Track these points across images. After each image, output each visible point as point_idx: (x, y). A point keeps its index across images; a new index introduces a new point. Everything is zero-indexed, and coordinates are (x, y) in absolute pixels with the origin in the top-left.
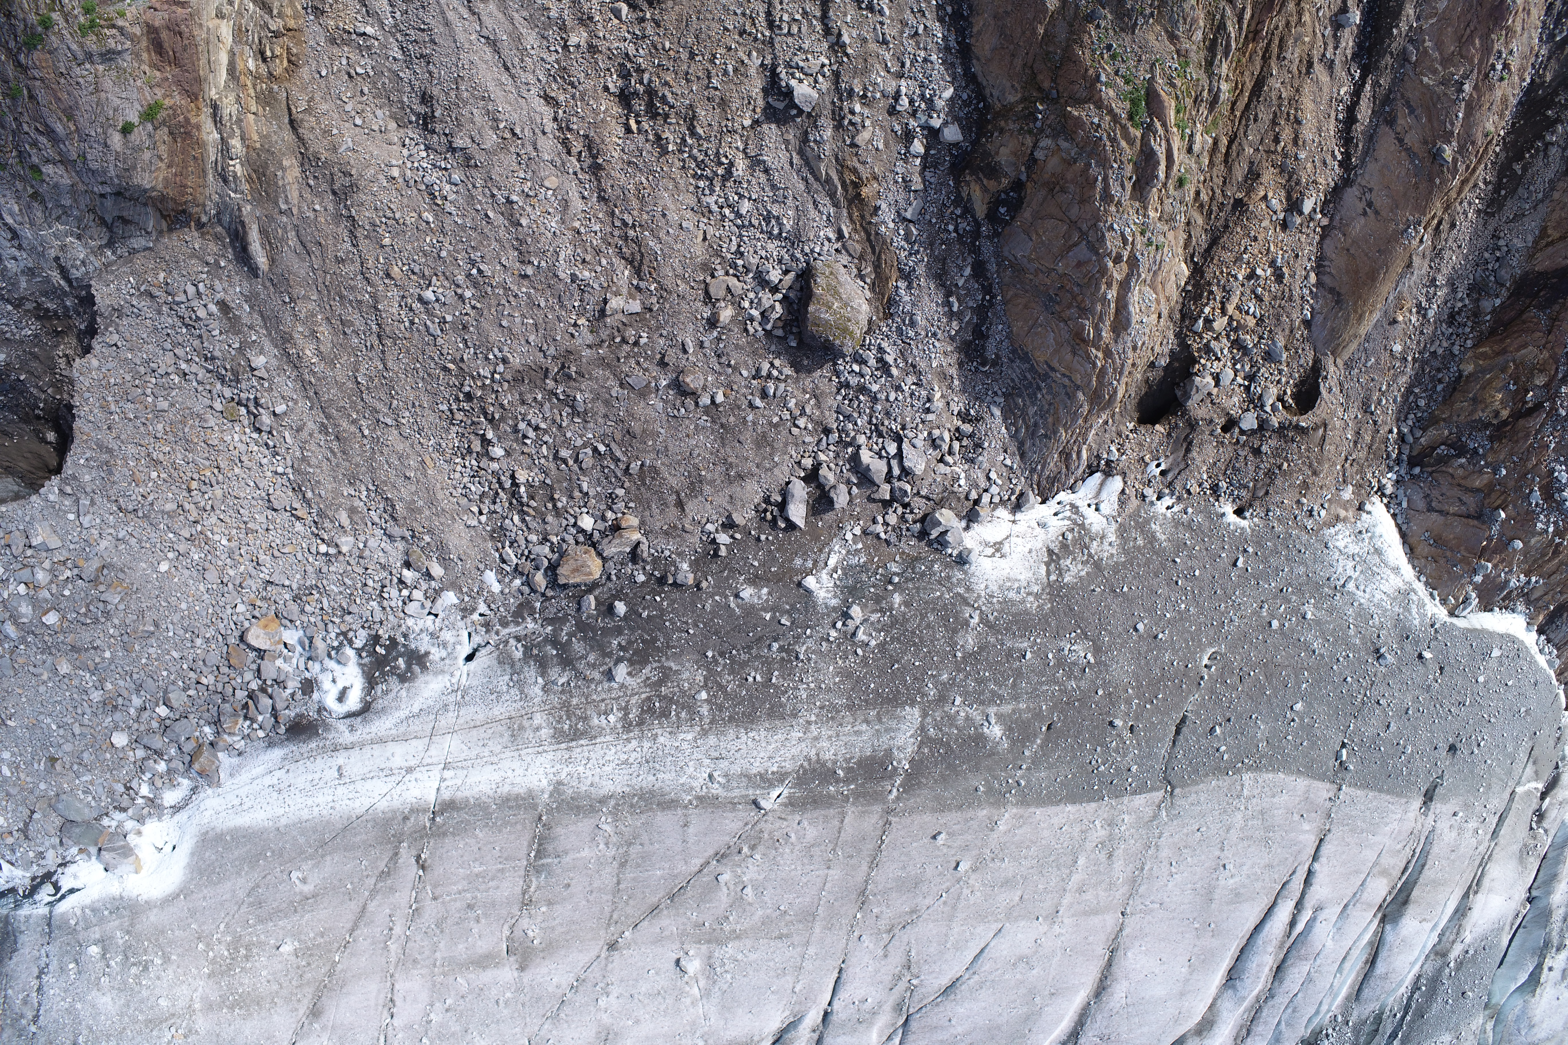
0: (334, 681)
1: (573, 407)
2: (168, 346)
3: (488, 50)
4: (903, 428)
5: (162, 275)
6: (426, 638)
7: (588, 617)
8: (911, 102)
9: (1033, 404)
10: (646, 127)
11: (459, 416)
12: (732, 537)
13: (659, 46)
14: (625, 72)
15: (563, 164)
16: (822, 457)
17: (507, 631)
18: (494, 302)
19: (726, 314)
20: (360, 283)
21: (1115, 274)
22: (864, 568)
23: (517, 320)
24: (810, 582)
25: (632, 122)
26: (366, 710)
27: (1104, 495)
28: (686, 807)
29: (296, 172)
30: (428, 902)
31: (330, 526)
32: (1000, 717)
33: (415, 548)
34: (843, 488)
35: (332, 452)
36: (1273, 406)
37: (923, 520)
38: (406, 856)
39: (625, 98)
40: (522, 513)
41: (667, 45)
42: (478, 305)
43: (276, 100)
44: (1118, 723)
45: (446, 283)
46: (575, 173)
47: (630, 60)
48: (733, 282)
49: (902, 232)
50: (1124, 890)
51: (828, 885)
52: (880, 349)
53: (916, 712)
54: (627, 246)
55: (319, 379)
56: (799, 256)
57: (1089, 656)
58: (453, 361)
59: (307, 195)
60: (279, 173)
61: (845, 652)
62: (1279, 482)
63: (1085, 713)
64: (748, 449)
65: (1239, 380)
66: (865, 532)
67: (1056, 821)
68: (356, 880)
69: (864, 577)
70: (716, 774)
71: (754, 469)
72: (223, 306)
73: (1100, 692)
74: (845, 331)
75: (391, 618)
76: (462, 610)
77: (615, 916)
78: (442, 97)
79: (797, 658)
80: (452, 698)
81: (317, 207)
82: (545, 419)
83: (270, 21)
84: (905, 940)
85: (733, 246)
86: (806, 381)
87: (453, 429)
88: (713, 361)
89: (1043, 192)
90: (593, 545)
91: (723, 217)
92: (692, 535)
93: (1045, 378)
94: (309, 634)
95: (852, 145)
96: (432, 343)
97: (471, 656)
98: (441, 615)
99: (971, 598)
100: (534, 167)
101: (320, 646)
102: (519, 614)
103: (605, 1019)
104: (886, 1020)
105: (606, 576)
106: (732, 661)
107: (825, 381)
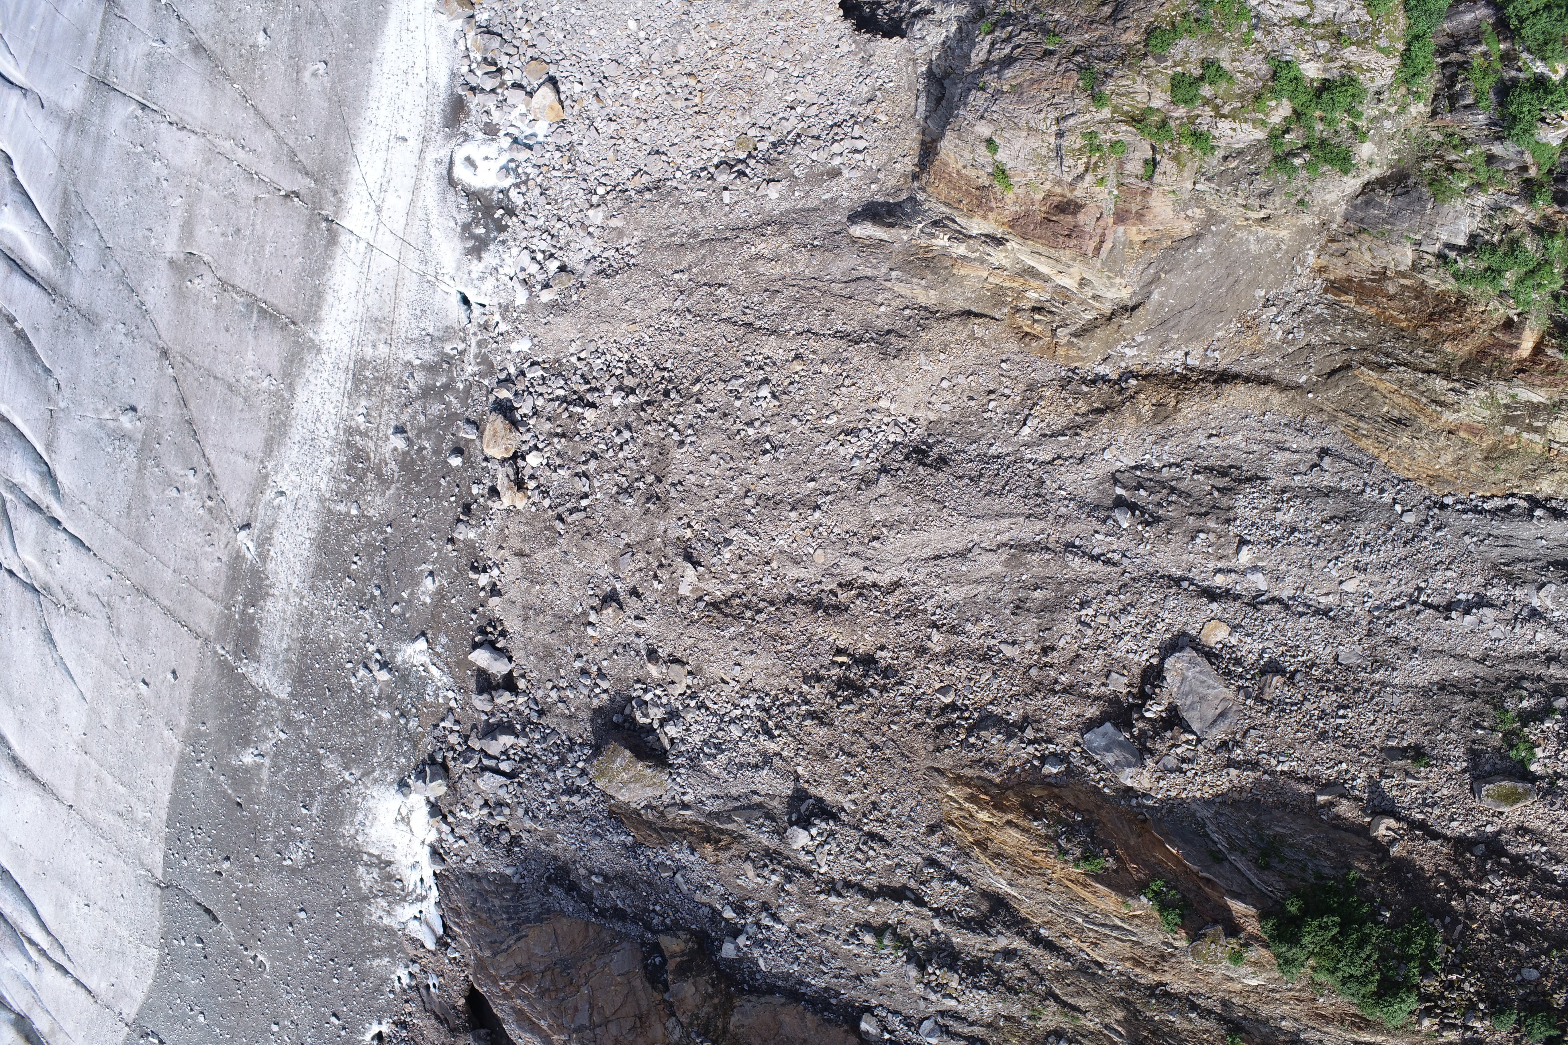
0: (486, 158)
1: (625, 491)
2: (822, 100)
3: (960, 546)
4: (520, 784)
5: (883, 118)
6: (495, 262)
7: (458, 427)
8: (768, 928)
9: (501, 907)
10: (833, 672)
11: (658, 375)
12: (483, 589)
13: (896, 719)
14: (889, 673)
15: (832, 575)
16: (521, 699)
17: (474, 345)
18: (735, 454)
19: (654, 670)
20: (800, 326)
22: (421, 696)
23: (712, 471)
24: (422, 644)
25: (844, 659)
26: (451, 182)
27: (425, 928)
28: (262, 462)
29: (922, 300)
30: (255, 192)
31: (616, 206)
32: (260, 766)
33: (573, 281)
34: (488, 708)
35: (674, 235)
37: (444, 766)
38: (302, 183)
39: (868, 661)
40: (563, 400)
41: (893, 727)
42: (738, 438)
43: (995, 305)
44: (226, 865)
45: (770, 413)
46: (820, 583)
47: (897, 684)
48: (680, 689)
49: (669, 863)
50: (89, 815)
51: (160, 565)
52: (587, 794)
53: (284, 696)
54: (741, 604)
55: (735, 248)
56: (679, 761)
57: (289, 862)
58: (700, 392)
59: (898, 303)
60: (923, 282)
61: (353, 652)
63: (243, 840)
64: (544, 637)
66: (451, 709)
67: (159, 781)
68: (297, 127)
69: (413, 693)
70: (283, 498)
72: (835, 173)
73: (256, 859)
74: (602, 774)
75: (525, 234)
76: (507, 307)
77: (188, 365)
78: (932, 481)
79: (361, 608)
80: (431, 271)
81: (883, 309)
82: (626, 459)
83: (1067, 331)
84: (98, 615)
85: (709, 703)
86: (584, 715)
87: (650, 364)
88: (622, 640)
89: (644, 1009)
90: (515, 457)
91: (736, 706)
92: (495, 553)
93: (515, 929)
94: (536, 147)
95: (748, 858)
96: (724, 377)
97: (465, 301)
98: (510, 284)
99: (368, 780)
100: (839, 545)
101: (522, 155)
102: (484, 360)
103: (107, 326)
104: (40, 573)
105: (486, 459)
106: (377, 548)
107: (581, 731)
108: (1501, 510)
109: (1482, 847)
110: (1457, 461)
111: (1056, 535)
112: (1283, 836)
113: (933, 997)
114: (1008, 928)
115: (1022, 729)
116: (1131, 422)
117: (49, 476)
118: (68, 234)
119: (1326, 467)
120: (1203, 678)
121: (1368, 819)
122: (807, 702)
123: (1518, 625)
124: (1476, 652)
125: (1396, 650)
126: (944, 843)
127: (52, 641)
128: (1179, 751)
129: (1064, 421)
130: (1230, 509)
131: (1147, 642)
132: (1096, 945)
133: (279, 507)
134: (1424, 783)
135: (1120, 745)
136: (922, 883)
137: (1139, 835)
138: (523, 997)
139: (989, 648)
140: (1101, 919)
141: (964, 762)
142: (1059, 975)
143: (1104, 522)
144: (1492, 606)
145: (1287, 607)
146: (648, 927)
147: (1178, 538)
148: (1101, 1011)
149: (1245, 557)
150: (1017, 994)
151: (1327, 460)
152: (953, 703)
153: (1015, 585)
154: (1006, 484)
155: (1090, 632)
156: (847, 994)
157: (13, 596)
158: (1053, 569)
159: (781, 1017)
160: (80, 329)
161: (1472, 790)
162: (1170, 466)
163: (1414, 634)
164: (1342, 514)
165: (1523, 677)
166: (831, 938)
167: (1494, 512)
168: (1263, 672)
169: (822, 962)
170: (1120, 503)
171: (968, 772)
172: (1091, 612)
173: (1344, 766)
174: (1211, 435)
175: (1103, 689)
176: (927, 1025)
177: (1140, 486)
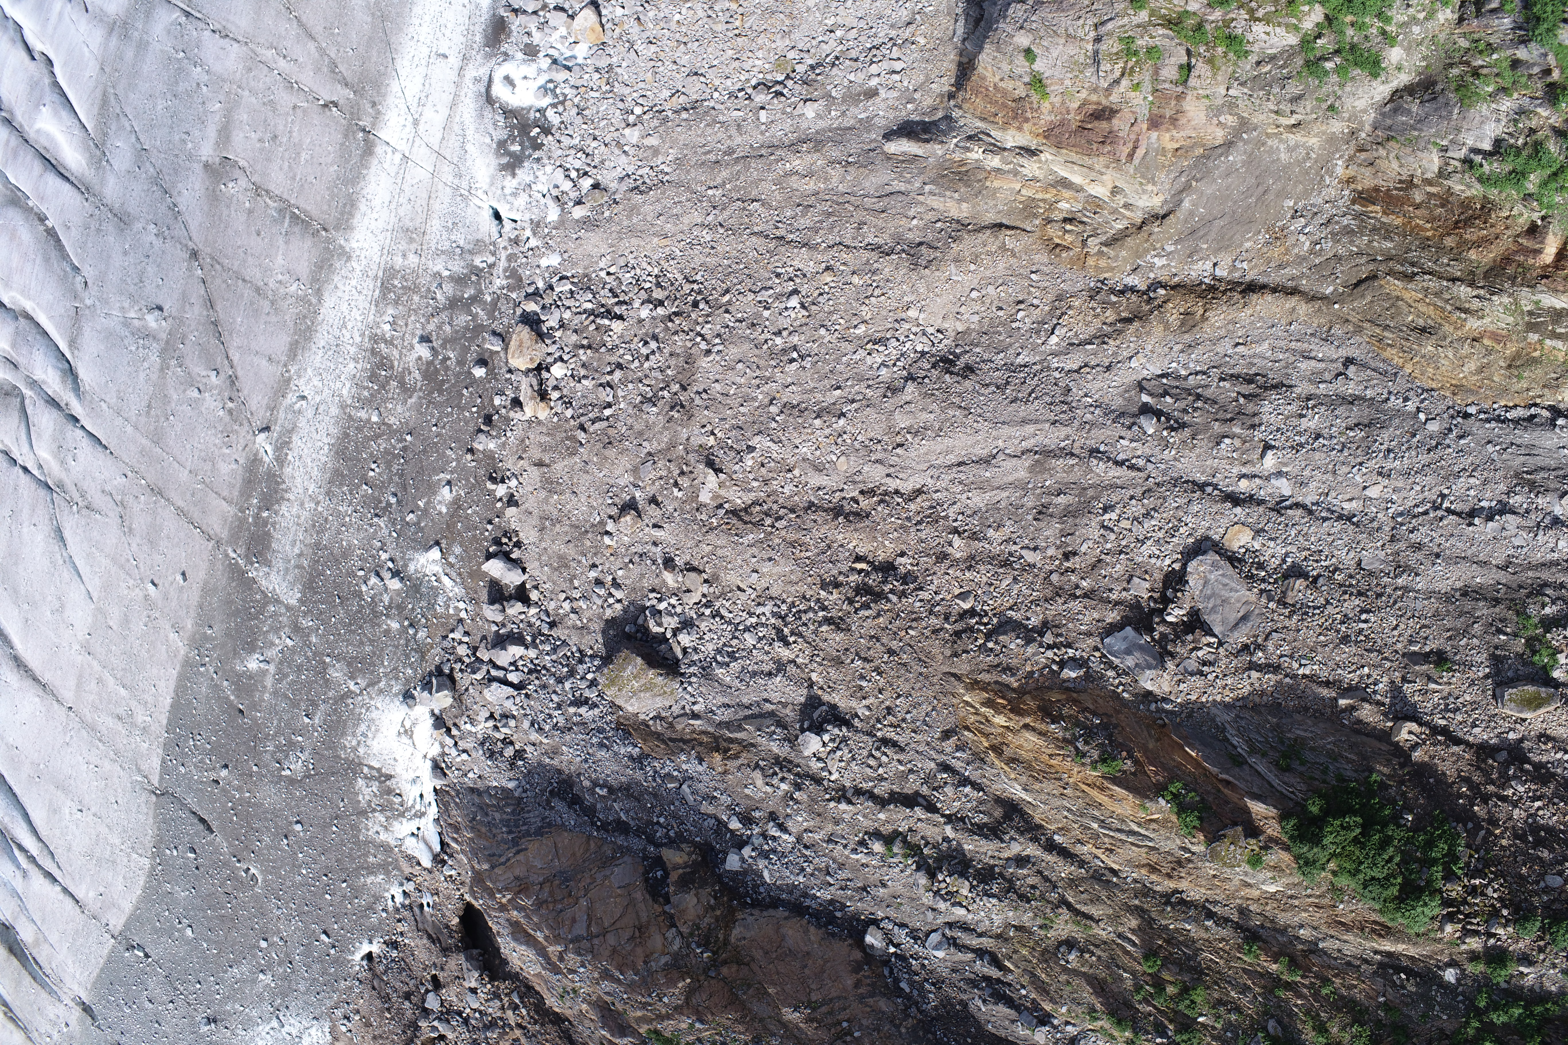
0: (525, 78)
1: (650, 400)
2: (862, 24)
3: (984, 453)
5: (922, 41)
6: (528, 179)
7: (484, 339)
8: (774, 838)
9: (501, 821)
10: (851, 578)
11: (687, 288)
12: (500, 499)
13: (914, 624)
14: (909, 579)
15: (854, 482)
16: (533, 611)
17: (503, 258)
18: (762, 363)
19: (669, 578)
20: (832, 239)
21: (551, 949)
22: (431, 606)
23: (738, 380)
24: (435, 553)
25: (863, 566)
26: (489, 99)
27: (422, 845)
28: (285, 365)
29: (954, 213)
30: (294, 100)
31: (652, 125)
32: (264, 673)
33: (606, 199)
34: (499, 618)
35: (709, 152)
36: (435, 1029)
37: (451, 678)
38: (342, 94)
39: (887, 568)
40: (591, 313)
41: (911, 632)
42: (765, 347)
43: (1026, 218)
44: (224, 773)
45: (798, 323)
46: (842, 490)
47: (916, 589)
48: (695, 597)
49: (675, 773)
50: (88, 717)
51: (176, 465)
52: (595, 706)
53: (293, 602)
54: (761, 512)
55: (771, 164)
56: (691, 670)
57: (288, 772)
58: (729, 302)
59: (931, 216)
60: (956, 195)
61: (366, 560)
62: (378, 1002)
63: (243, 748)
64: (560, 547)
65: (468, 1010)
66: (461, 621)
67: (162, 684)
68: (339, 39)
69: (423, 604)
70: (304, 403)
71: (543, 545)
72: (872, 94)
73: (255, 768)
74: (612, 682)
75: (560, 152)
76: (538, 222)
77: (218, 267)
78: (959, 389)
79: (377, 515)
80: (465, 185)
81: (915, 222)
82: (651, 369)
83: (1098, 241)
84: (111, 514)
85: (724, 612)
86: (597, 626)
87: (680, 277)
88: (639, 549)
89: (644, 919)
90: (539, 368)
91: (751, 614)
92: (515, 464)
93: (515, 842)
94: (576, 69)
95: (757, 766)
96: (754, 288)
97: (497, 216)
98: (543, 201)
99: (373, 691)
100: (863, 452)
101: (562, 75)
102: (514, 275)
103: (138, 226)
104: (54, 470)
105: (510, 371)
106: (396, 456)
107: (592, 643)
108: (1524, 420)
109: (1504, 754)
110: (1481, 370)
111: (1081, 441)
112: (1304, 739)
113: (942, 906)
114: (1022, 834)
115: (1041, 635)
116: (1158, 330)
117: (70, 373)
118: (105, 134)
119: (1351, 375)
120: (1227, 581)
121: (1390, 724)
122: (824, 608)
123: (1541, 533)
124: (1499, 559)
125: (1419, 555)
126: (958, 748)
127: (62, 539)
128: (1200, 653)
129: (1091, 330)
130: (1255, 415)
131: (1170, 547)
132: (1111, 851)
133: (300, 412)
134: (1447, 689)
135: (1141, 648)
136: (934, 789)
137: (1158, 740)
138: (520, 909)
139: (1011, 554)
140: (1117, 824)
141: (981, 667)
142: (1073, 883)
143: (1130, 428)
144: (1514, 513)
145: (1310, 512)
146: (651, 840)
147: (1203, 442)
148: (1115, 919)
149: (1270, 461)
150: (1028, 901)
151: (1352, 369)
152: (972, 608)
153: (1038, 491)
154: (1033, 391)
155: (1112, 536)
156: (853, 906)
157: (26, 493)
158: (1077, 474)
159: (783, 931)
160: (111, 228)
161: (1494, 696)
162: (1197, 373)
163: (1437, 540)
164: (1366, 422)
165: (1546, 585)
166: (839, 847)
167: (1517, 422)
168: (1286, 576)
169: (828, 874)
170: (1146, 409)
171: (985, 677)
172: (1114, 516)
173: (1366, 670)
174: (1238, 344)
175: (1124, 594)
176: (935, 938)
177: (1166, 393)
